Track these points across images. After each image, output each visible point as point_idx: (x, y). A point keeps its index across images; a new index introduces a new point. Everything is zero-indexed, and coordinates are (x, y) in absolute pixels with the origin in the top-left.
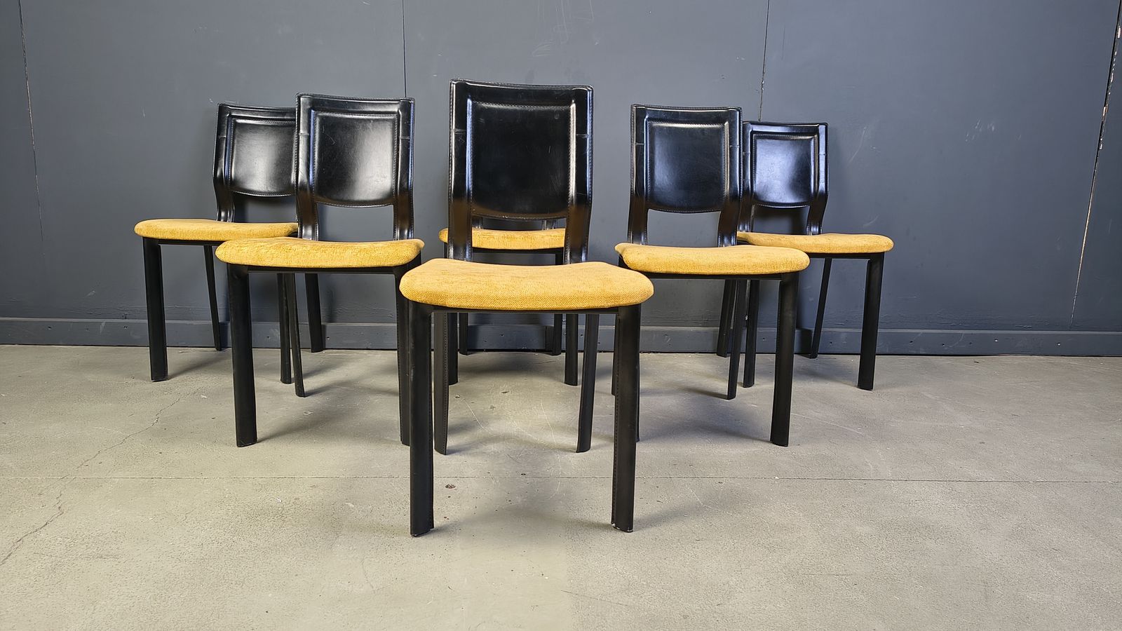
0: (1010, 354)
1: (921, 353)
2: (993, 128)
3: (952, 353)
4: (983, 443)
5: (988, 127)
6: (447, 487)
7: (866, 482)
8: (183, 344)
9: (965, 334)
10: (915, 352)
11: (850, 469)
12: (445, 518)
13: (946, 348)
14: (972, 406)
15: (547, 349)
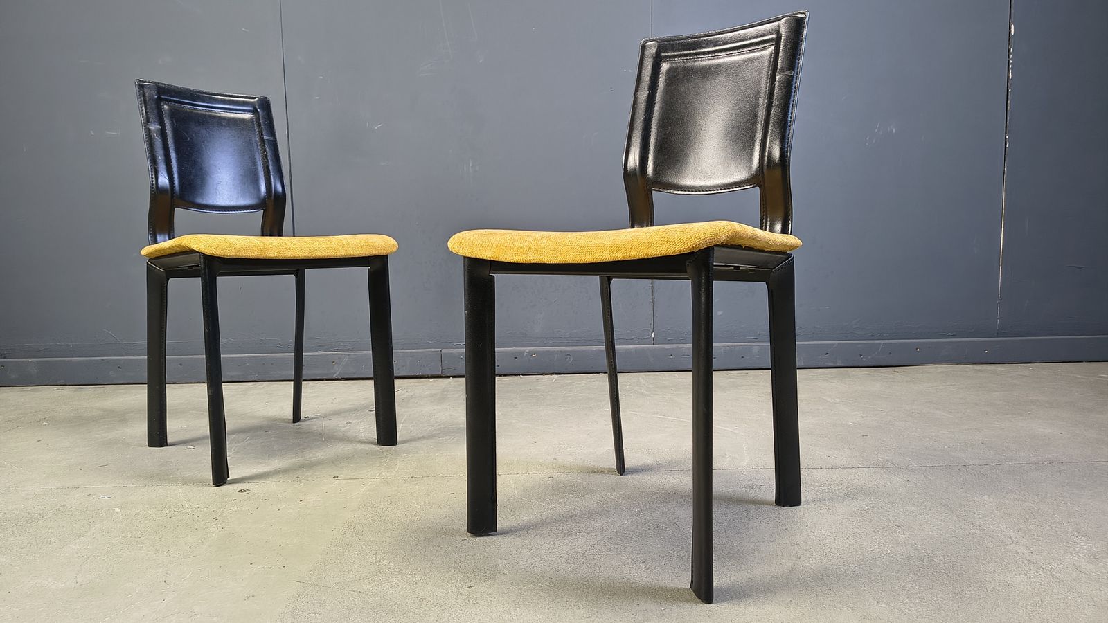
1: (838, 365)
2: (894, 130)
3: (870, 364)
5: (889, 130)
9: (884, 344)
10: (831, 365)
13: (864, 359)
15: (443, 375)
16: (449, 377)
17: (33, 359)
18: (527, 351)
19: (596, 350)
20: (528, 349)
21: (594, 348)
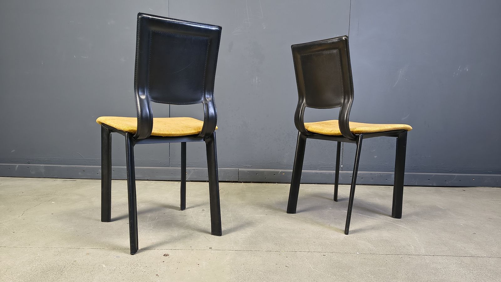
0: (481, 186)
1: (434, 185)
2: (467, 70)
3: (450, 185)
4: (475, 234)
5: (465, 69)
6: (164, 255)
7: (410, 256)
8: (56, 176)
9: (457, 176)
10: (431, 185)
11: (400, 248)
12: (157, 275)
13: (447, 183)
14: (465, 213)
15: (239, 181)
16: (241, 182)
17: (42, 165)
18: (280, 171)
19: (314, 173)
20: (280, 170)
21: (314, 171)
